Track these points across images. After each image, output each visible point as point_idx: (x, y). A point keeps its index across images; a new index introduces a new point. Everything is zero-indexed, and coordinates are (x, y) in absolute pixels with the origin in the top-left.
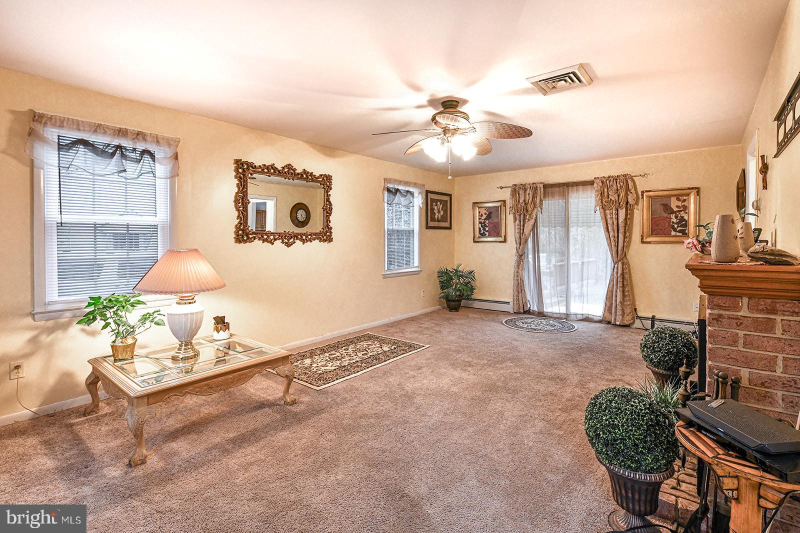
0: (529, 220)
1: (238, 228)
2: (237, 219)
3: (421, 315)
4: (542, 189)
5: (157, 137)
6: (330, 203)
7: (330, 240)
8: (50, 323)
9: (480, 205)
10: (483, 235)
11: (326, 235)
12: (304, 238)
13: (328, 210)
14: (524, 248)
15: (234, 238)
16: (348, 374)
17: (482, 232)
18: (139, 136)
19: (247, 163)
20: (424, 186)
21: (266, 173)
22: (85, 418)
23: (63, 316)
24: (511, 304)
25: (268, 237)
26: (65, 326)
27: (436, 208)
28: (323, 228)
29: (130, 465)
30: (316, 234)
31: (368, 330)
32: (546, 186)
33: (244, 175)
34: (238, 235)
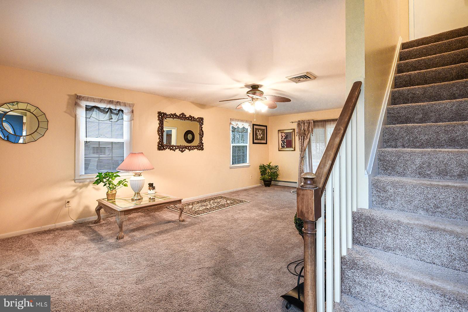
0: (306, 139)
1: (159, 143)
2: (159, 139)
3: (250, 188)
4: (313, 123)
5: (125, 103)
6: (202, 131)
7: (203, 149)
8: (81, 184)
9: (281, 131)
10: (283, 147)
11: (200, 147)
12: (190, 148)
13: (201, 135)
14: (304, 153)
15: (157, 148)
16: (209, 211)
17: (283, 145)
18: (118, 103)
19: (163, 113)
20: (251, 122)
21: (172, 117)
22: (95, 225)
23: (86, 181)
24: (298, 183)
25: (173, 147)
26: (86, 186)
27: (258, 133)
28: (199, 144)
29: (117, 239)
30: (195, 146)
31: (221, 194)
32: (314, 122)
33: (162, 119)
34: (159, 147)
